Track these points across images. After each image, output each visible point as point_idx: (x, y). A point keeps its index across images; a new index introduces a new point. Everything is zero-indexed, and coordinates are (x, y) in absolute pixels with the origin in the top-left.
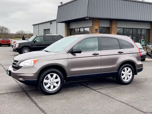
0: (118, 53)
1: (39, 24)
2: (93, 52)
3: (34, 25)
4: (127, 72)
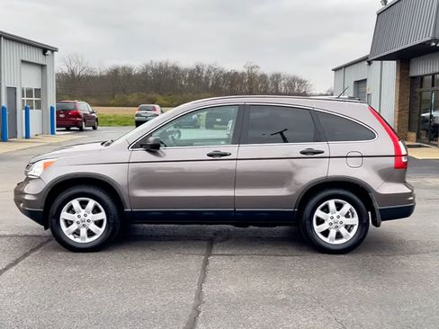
1: (345, 66)
3: (336, 70)
4: (335, 216)
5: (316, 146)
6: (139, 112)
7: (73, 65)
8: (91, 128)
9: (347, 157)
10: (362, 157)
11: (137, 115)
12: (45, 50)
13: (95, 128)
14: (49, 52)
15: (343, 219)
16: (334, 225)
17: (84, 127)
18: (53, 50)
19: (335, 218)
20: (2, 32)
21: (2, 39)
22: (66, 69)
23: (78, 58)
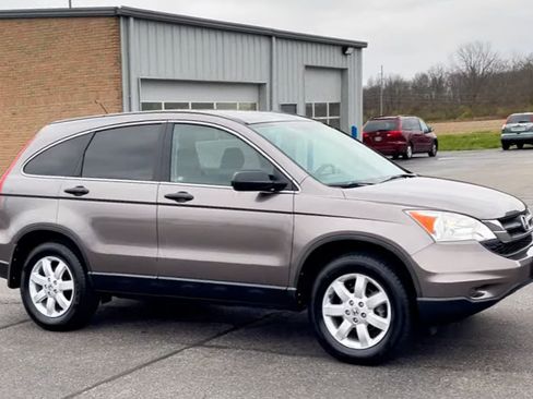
6: (507, 126)
7: (474, 59)
8: (427, 155)
11: (504, 131)
12: (344, 47)
13: (432, 155)
14: (350, 50)
17: (410, 154)
18: (359, 46)
20: (272, 30)
21: (274, 39)
22: (464, 68)
23: (481, 48)
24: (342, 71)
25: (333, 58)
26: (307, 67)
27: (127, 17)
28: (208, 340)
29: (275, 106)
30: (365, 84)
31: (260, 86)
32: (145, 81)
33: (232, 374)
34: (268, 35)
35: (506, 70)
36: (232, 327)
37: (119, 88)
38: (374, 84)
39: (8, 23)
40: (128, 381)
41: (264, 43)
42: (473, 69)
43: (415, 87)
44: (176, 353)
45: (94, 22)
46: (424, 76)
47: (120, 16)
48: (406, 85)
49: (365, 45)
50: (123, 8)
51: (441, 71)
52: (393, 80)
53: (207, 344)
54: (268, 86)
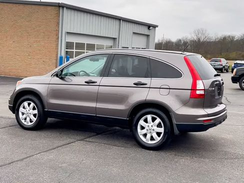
0: (134, 84)
2: (87, 79)
5: (143, 80)
7: (200, 35)
9: (160, 88)
10: (170, 89)
12: (149, 26)
15: (155, 128)
16: (149, 131)
19: (150, 126)
20: (121, 17)
21: (121, 21)
22: (195, 38)
23: (203, 31)
24: (148, 36)
25: (144, 30)
26: (134, 33)
27: (63, 7)
28: (85, 138)
29: (120, 47)
30: (156, 41)
31: (114, 39)
32: (68, 33)
33: (94, 153)
34: (119, 19)
35: (212, 40)
36: (96, 134)
37: (57, 35)
38: (160, 42)
39: (14, 5)
40: (53, 152)
41: (117, 22)
42: (199, 39)
43: (176, 44)
44: (72, 142)
45: (49, 8)
46: (180, 40)
47: (60, 6)
48: (172, 43)
49: (157, 26)
50: (62, 3)
51: (187, 39)
52: (168, 40)
53: (85, 140)
54: (117, 39)
